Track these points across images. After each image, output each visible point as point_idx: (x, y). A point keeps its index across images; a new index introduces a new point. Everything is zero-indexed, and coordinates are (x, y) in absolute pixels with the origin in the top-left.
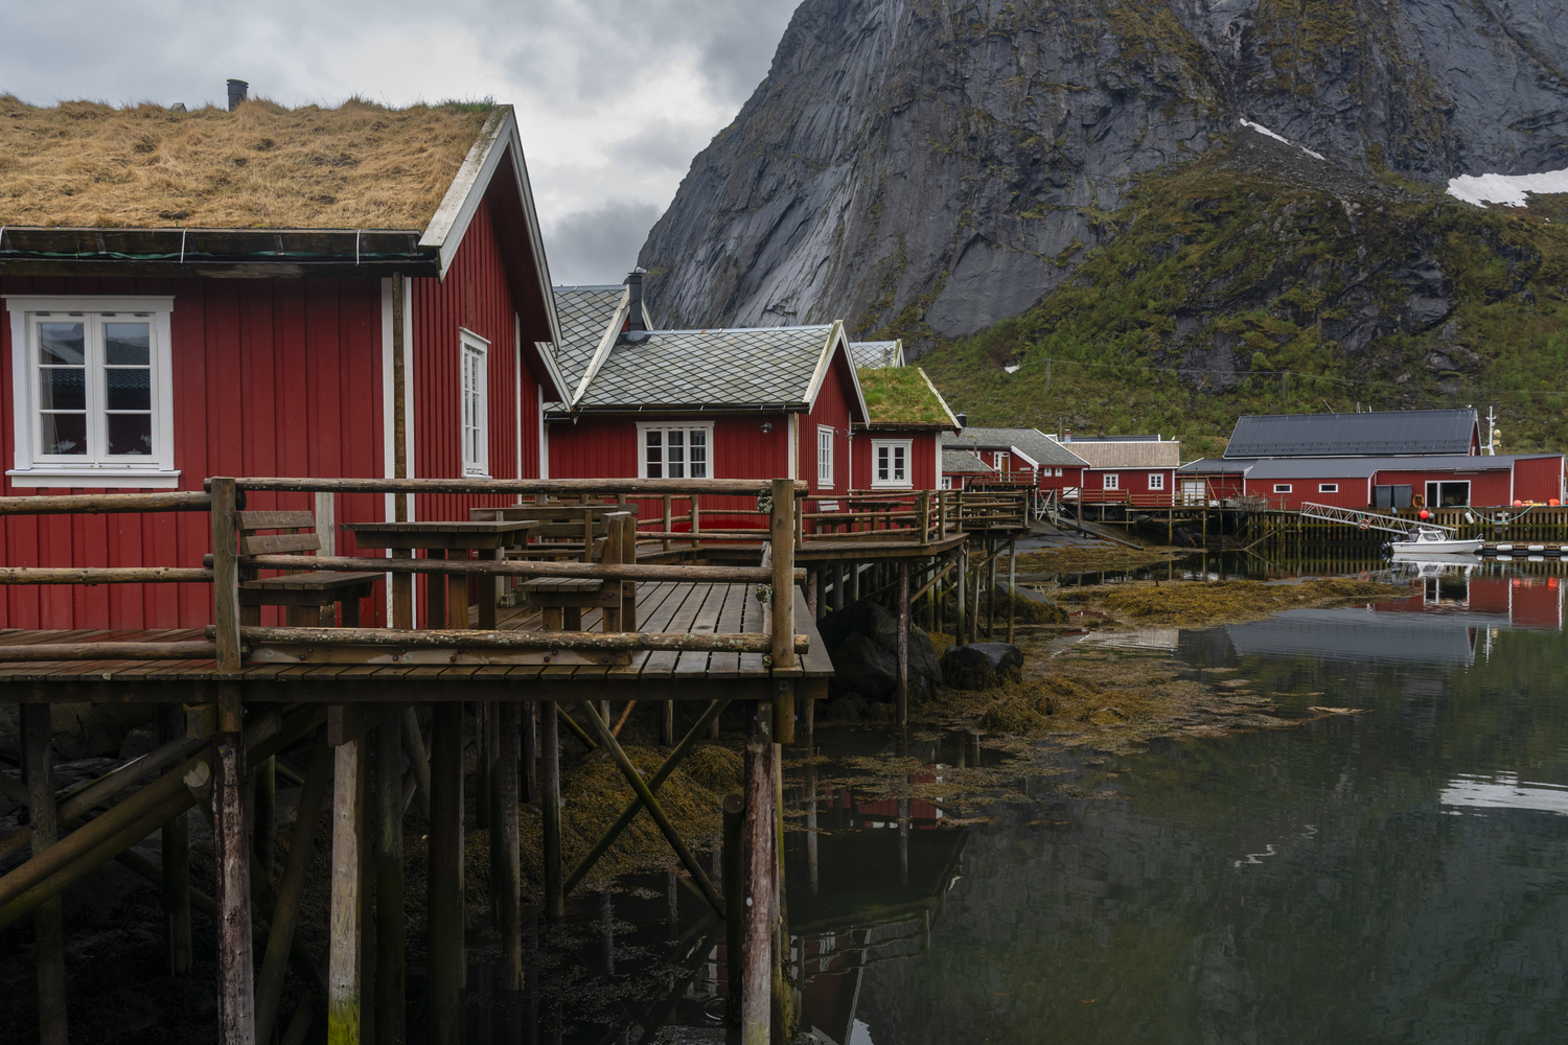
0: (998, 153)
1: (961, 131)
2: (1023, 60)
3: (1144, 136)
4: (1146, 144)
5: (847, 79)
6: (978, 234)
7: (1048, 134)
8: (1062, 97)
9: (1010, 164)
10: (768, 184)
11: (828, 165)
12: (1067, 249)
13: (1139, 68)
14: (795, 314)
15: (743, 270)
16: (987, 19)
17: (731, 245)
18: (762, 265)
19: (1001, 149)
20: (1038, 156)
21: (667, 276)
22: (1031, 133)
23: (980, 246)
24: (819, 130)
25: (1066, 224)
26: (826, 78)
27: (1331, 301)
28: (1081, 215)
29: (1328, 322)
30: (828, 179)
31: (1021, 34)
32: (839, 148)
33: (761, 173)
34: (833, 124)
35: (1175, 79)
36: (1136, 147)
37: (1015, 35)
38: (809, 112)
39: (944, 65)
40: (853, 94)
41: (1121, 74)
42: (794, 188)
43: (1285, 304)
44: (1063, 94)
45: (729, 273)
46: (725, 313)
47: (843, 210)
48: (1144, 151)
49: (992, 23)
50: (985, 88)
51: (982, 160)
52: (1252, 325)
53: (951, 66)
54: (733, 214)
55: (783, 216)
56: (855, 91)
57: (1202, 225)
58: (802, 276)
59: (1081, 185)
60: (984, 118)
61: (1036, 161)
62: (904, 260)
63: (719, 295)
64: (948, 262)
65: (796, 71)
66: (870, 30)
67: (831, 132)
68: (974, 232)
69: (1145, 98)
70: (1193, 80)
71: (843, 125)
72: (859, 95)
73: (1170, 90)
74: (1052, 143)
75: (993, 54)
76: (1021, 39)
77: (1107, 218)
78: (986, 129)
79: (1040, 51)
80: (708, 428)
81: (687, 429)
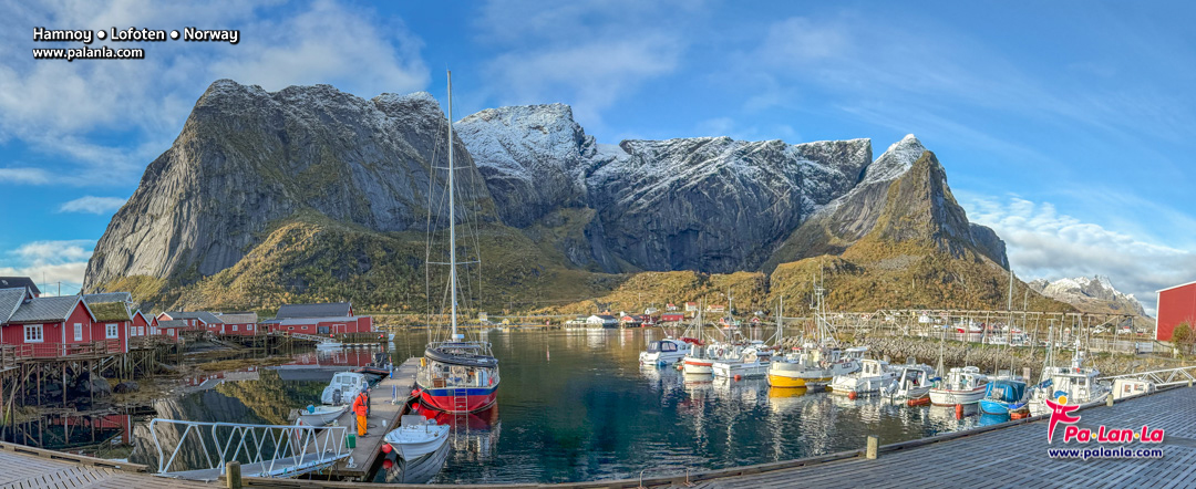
6: (215, 241)
7: (238, 208)
9: (226, 217)
13: (269, 187)
19: (223, 212)
20: (235, 214)
22: (233, 207)
23: (216, 245)
25: (246, 237)
27: (334, 263)
28: (251, 234)
29: (333, 271)
41: (263, 188)
43: (319, 264)
44: (243, 194)
52: (309, 271)
61: (235, 216)
69: (271, 197)
74: (240, 210)
79: (234, 180)
80: (41, 326)
81: (36, 326)
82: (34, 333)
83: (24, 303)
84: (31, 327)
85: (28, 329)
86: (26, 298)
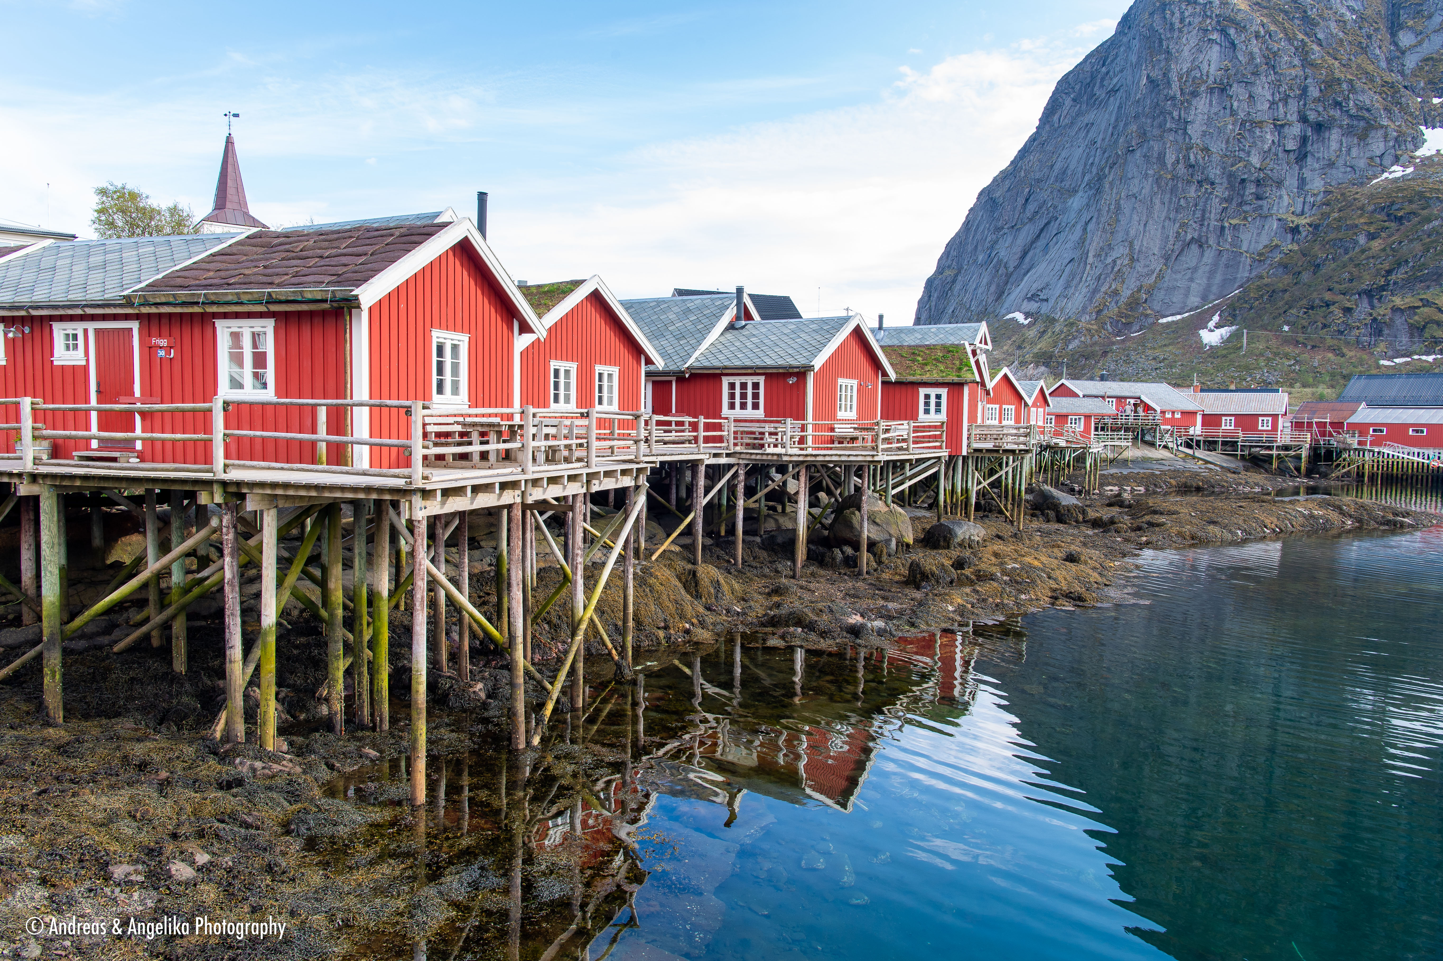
0: (1212, 176)
1: (1181, 161)
2: (1235, 104)
3: (1338, 157)
4: (1341, 162)
5: (1094, 128)
6: (1193, 238)
7: (1255, 160)
8: (1268, 130)
9: (1221, 184)
10: (1032, 207)
11: (1077, 191)
12: (1266, 247)
13: (1337, 104)
14: (1047, 300)
15: (1011, 269)
16: (1207, 76)
17: (1002, 254)
18: (1025, 267)
19: (1214, 173)
20: (1246, 176)
21: (956, 275)
22: (1241, 159)
23: (1194, 247)
24: (1072, 167)
25: (1266, 227)
26: (1080, 129)
28: (1279, 220)
30: (1076, 202)
31: (1235, 85)
32: (1086, 179)
33: (1027, 200)
34: (1082, 162)
35: (1368, 110)
36: (1331, 164)
37: (1231, 86)
38: (1064, 154)
39: (1171, 113)
40: (1099, 140)
41: (1321, 109)
42: (1051, 209)
44: (1269, 128)
45: (1000, 272)
46: (996, 300)
47: (1087, 224)
48: (1337, 168)
49: (1211, 79)
50: (1204, 128)
51: (1198, 182)
52: (1426, 303)
53: (1175, 114)
54: (1006, 231)
55: (1042, 230)
56: (1101, 137)
57: (1386, 224)
58: (1052, 273)
59: (1281, 197)
60: (1202, 150)
61: (1243, 181)
62: (1132, 259)
63: (993, 288)
64: (1167, 259)
65: (1056, 125)
66: (1114, 91)
67: (1080, 169)
68: (1189, 237)
69: (1341, 127)
70: (1385, 109)
71: (1091, 161)
72: (1103, 140)
73: (1363, 118)
74: (1258, 166)
75: (1211, 101)
76: (1236, 89)
77: (1303, 221)
78: (1203, 158)
79: (1250, 96)
80: (761, 380)
81: (750, 380)
82: (744, 396)
83: (731, 327)
84: (738, 381)
85: (732, 386)
86: (738, 318)
